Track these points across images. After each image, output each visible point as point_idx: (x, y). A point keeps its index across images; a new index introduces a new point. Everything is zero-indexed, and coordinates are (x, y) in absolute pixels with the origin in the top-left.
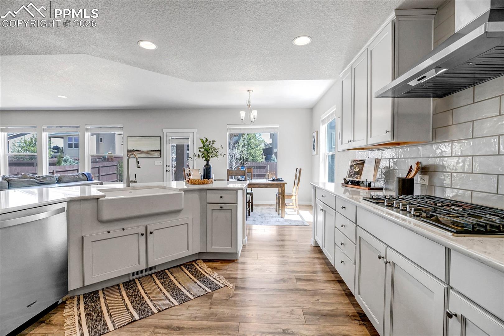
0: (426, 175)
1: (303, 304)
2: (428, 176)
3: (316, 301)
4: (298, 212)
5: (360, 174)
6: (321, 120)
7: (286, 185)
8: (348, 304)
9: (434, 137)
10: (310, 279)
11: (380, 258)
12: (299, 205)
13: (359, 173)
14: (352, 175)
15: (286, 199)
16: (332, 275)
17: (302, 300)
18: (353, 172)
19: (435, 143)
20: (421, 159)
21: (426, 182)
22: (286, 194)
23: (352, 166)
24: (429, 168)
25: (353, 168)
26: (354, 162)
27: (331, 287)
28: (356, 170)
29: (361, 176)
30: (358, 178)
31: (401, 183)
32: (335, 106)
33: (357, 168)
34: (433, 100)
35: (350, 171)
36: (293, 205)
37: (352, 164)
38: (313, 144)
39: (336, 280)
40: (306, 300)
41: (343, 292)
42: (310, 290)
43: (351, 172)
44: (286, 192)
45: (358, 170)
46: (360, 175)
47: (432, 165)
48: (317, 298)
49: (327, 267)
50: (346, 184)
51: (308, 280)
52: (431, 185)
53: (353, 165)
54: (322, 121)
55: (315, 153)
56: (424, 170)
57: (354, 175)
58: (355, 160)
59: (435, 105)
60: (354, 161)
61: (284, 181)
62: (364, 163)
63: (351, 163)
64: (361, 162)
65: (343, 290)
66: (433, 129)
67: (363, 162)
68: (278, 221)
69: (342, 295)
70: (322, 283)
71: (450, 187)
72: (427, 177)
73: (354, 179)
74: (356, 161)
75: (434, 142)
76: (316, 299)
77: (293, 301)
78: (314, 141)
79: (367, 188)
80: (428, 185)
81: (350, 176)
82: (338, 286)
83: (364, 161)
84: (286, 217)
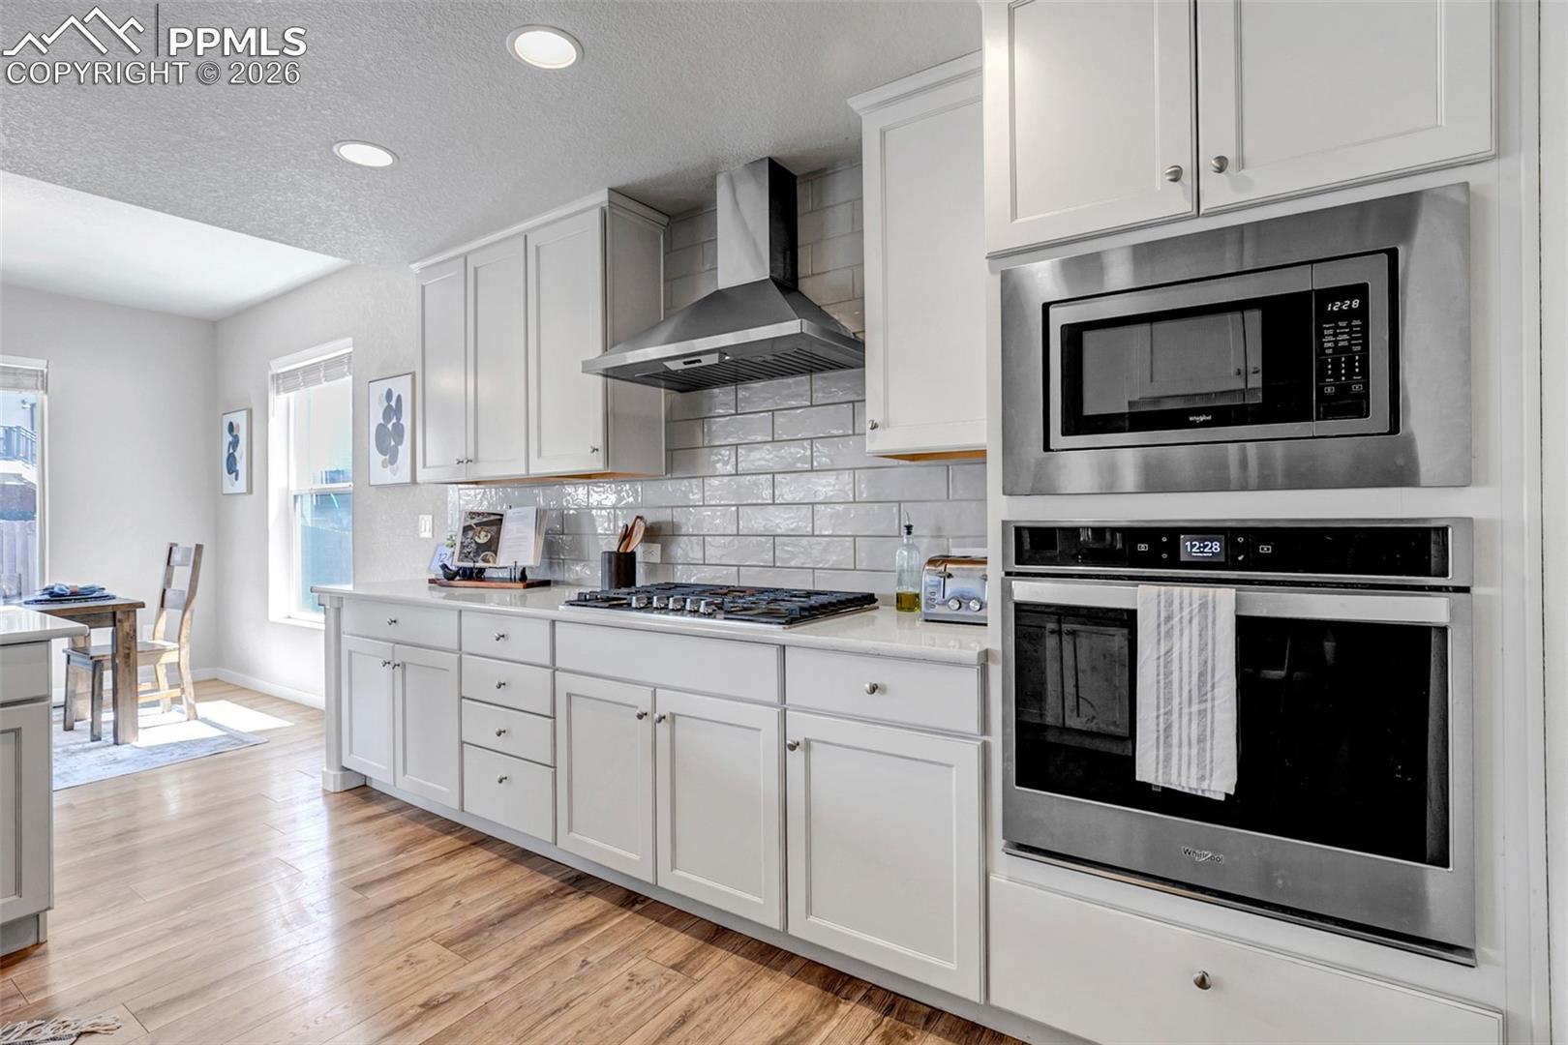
0: (654, 542)
1: (426, 929)
2: (660, 545)
3: (454, 906)
4: (191, 707)
5: (493, 548)
6: (270, 373)
7: (138, 610)
8: (533, 876)
9: (670, 467)
10: (398, 871)
11: (640, 717)
12: (195, 683)
13: (492, 546)
14: (469, 553)
15: (139, 668)
16: (449, 838)
17: (415, 923)
18: (473, 545)
19: (672, 478)
20: (643, 510)
21: (656, 558)
22: (139, 649)
23: (466, 529)
24: (660, 529)
25: (471, 533)
26: (472, 518)
27: (469, 863)
28: (483, 539)
29: (496, 554)
30: (488, 562)
31: (613, 564)
32: (350, 340)
33: (483, 533)
34: (666, 394)
35: (462, 543)
36: (158, 690)
37: (468, 524)
38: (225, 455)
39: (467, 843)
40: (427, 919)
41: (504, 860)
42: (418, 895)
43: (467, 546)
44: (138, 640)
45: (486, 540)
46: (493, 552)
47: (667, 523)
48: (451, 899)
49: (421, 826)
50: (449, 579)
51: (396, 876)
52: (667, 561)
53: (470, 526)
54: (276, 377)
55: (241, 485)
56: (653, 534)
57: (477, 554)
58: (474, 513)
59: (669, 406)
60: (472, 514)
61: (114, 598)
62: (501, 520)
63: (465, 520)
64: (492, 518)
65: (501, 856)
66: (667, 450)
67: (498, 517)
68: (116, 761)
69: (505, 867)
70: (439, 865)
71: (702, 562)
72: (657, 548)
73: (477, 565)
74: (479, 514)
75: (669, 476)
76: (453, 903)
77: (392, 940)
78: (234, 444)
79: (521, 585)
80: (661, 563)
81: (464, 556)
82: (482, 855)
83: (502, 515)
84: (145, 739)
